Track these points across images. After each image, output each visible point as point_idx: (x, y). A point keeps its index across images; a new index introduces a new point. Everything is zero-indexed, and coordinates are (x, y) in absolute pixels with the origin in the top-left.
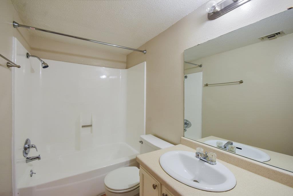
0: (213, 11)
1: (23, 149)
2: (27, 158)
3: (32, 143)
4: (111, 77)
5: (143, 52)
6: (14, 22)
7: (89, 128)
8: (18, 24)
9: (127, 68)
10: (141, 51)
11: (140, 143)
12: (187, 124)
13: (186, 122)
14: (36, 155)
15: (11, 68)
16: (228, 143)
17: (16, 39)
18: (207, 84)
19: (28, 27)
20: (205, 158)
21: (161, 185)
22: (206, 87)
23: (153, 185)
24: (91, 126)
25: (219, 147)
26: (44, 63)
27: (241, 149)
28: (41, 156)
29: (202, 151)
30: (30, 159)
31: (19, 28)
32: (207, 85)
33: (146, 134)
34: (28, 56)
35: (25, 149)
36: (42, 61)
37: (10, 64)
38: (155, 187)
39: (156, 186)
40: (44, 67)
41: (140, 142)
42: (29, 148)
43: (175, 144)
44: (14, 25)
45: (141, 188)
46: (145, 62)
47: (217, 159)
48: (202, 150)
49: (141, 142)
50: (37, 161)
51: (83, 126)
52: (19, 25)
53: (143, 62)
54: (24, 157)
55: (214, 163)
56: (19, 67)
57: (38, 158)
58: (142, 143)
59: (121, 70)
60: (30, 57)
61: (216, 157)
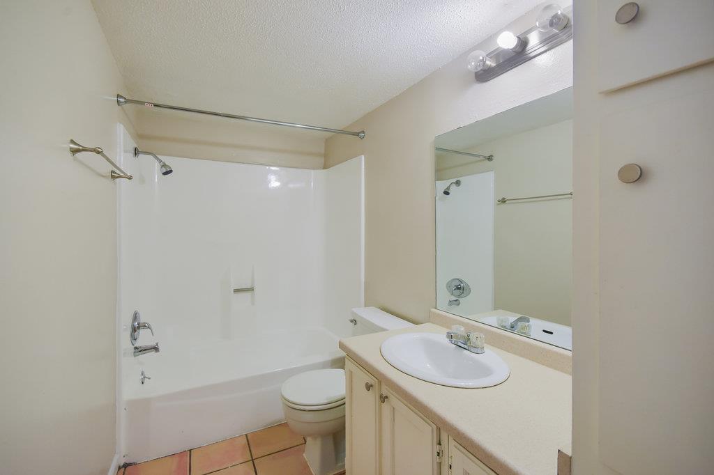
0: (481, 68)
1: (130, 330)
2: (136, 348)
3: (142, 320)
4: (291, 186)
5: (357, 134)
6: (118, 96)
7: (248, 294)
8: (125, 99)
9: (325, 167)
10: (354, 134)
11: (352, 324)
12: (459, 288)
13: (459, 285)
14: (152, 343)
15: (118, 179)
16: (520, 319)
17: (122, 126)
18: (504, 199)
19: (143, 103)
20: (464, 343)
21: (380, 383)
22: (503, 206)
23: (367, 384)
24: (251, 289)
25: (502, 326)
26: (164, 165)
27: (552, 333)
28: (160, 347)
29: (461, 330)
30: (140, 349)
31: (128, 106)
32: (503, 201)
33: (365, 306)
34: (136, 152)
35: (134, 330)
36: (161, 161)
37: (116, 173)
38: (369, 387)
39: (372, 386)
40: (164, 174)
41: (352, 321)
42: (139, 328)
43: (417, 323)
44: (118, 101)
45: (347, 406)
46: (363, 157)
47: (485, 344)
48: (463, 329)
49: (354, 322)
50: (153, 353)
51: (237, 291)
52: (127, 101)
53: (359, 155)
54: (131, 345)
55: (479, 351)
56: (130, 178)
57: (156, 349)
58: (356, 324)
59: (312, 172)
60: (141, 156)
61: (484, 341)
